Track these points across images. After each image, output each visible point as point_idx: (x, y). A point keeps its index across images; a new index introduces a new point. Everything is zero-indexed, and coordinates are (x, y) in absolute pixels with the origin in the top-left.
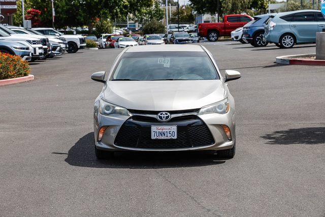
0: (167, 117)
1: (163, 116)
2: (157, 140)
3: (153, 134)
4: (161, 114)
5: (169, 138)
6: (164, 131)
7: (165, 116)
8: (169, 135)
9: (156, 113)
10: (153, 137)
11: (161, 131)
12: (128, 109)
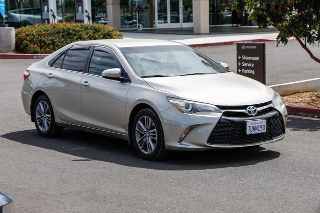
0: (255, 111)
1: (251, 110)
2: (251, 135)
3: (248, 129)
4: (250, 108)
5: (260, 132)
6: (256, 125)
7: (253, 110)
8: (260, 129)
9: (244, 107)
10: (248, 133)
11: (254, 125)
12: (217, 106)
